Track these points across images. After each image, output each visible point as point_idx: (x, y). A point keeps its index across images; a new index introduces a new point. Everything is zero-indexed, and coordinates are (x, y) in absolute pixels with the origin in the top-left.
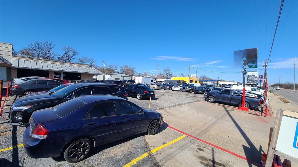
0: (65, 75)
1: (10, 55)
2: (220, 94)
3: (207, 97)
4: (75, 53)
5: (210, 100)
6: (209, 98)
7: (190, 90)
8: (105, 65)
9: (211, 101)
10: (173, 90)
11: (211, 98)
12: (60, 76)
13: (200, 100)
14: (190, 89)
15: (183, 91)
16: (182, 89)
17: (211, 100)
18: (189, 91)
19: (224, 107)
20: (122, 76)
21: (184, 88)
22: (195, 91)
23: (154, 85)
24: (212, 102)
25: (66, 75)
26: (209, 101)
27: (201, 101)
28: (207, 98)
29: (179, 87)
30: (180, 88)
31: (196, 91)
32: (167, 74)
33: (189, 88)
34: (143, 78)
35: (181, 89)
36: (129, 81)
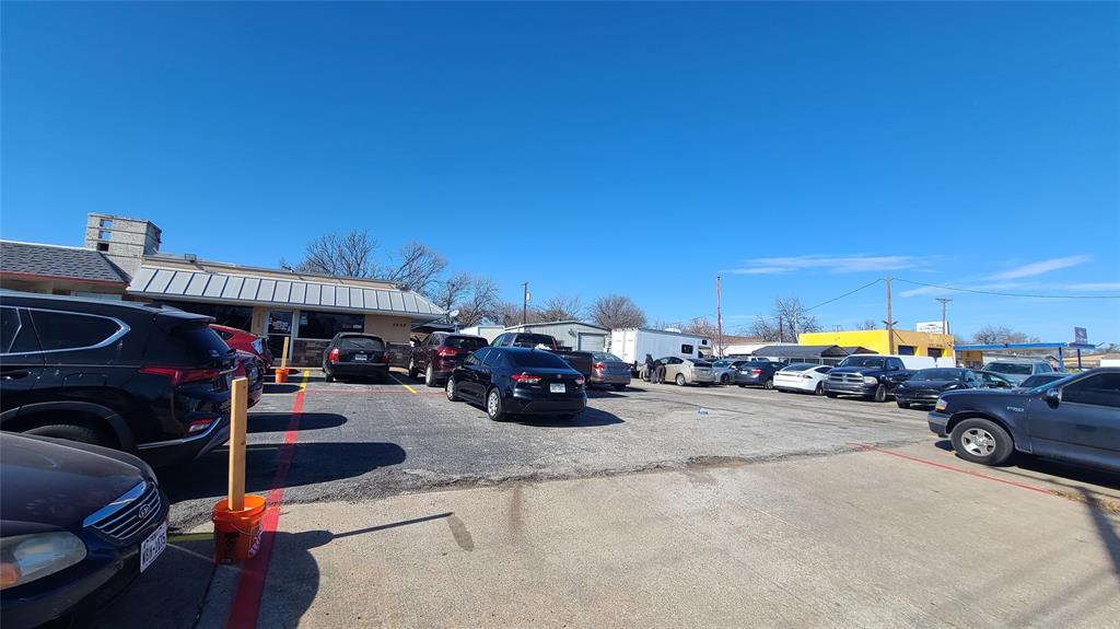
0: (305, 322)
1: (135, 257)
2: (1053, 402)
3: (944, 421)
4: (437, 265)
5: (970, 448)
6: (967, 434)
7: (873, 388)
8: (528, 298)
9: (985, 453)
10: (783, 390)
11: (981, 432)
12: (290, 324)
13: (896, 444)
14: (871, 380)
15: (833, 395)
16: (826, 383)
17: (977, 443)
18: (869, 396)
19: (1091, 503)
20: (572, 333)
21: (836, 376)
22: (900, 391)
23: (681, 361)
24: (992, 462)
25: (309, 322)
26: (963, 455)
27: (906, 449)
28: (949, 429)
29: (811, 372)
30: (819, 377)
31: (908, 391)
32: (791, 327)
33: (866, 374)
34: (637, 335)
35: (820, 383)
36: (520, 337)
